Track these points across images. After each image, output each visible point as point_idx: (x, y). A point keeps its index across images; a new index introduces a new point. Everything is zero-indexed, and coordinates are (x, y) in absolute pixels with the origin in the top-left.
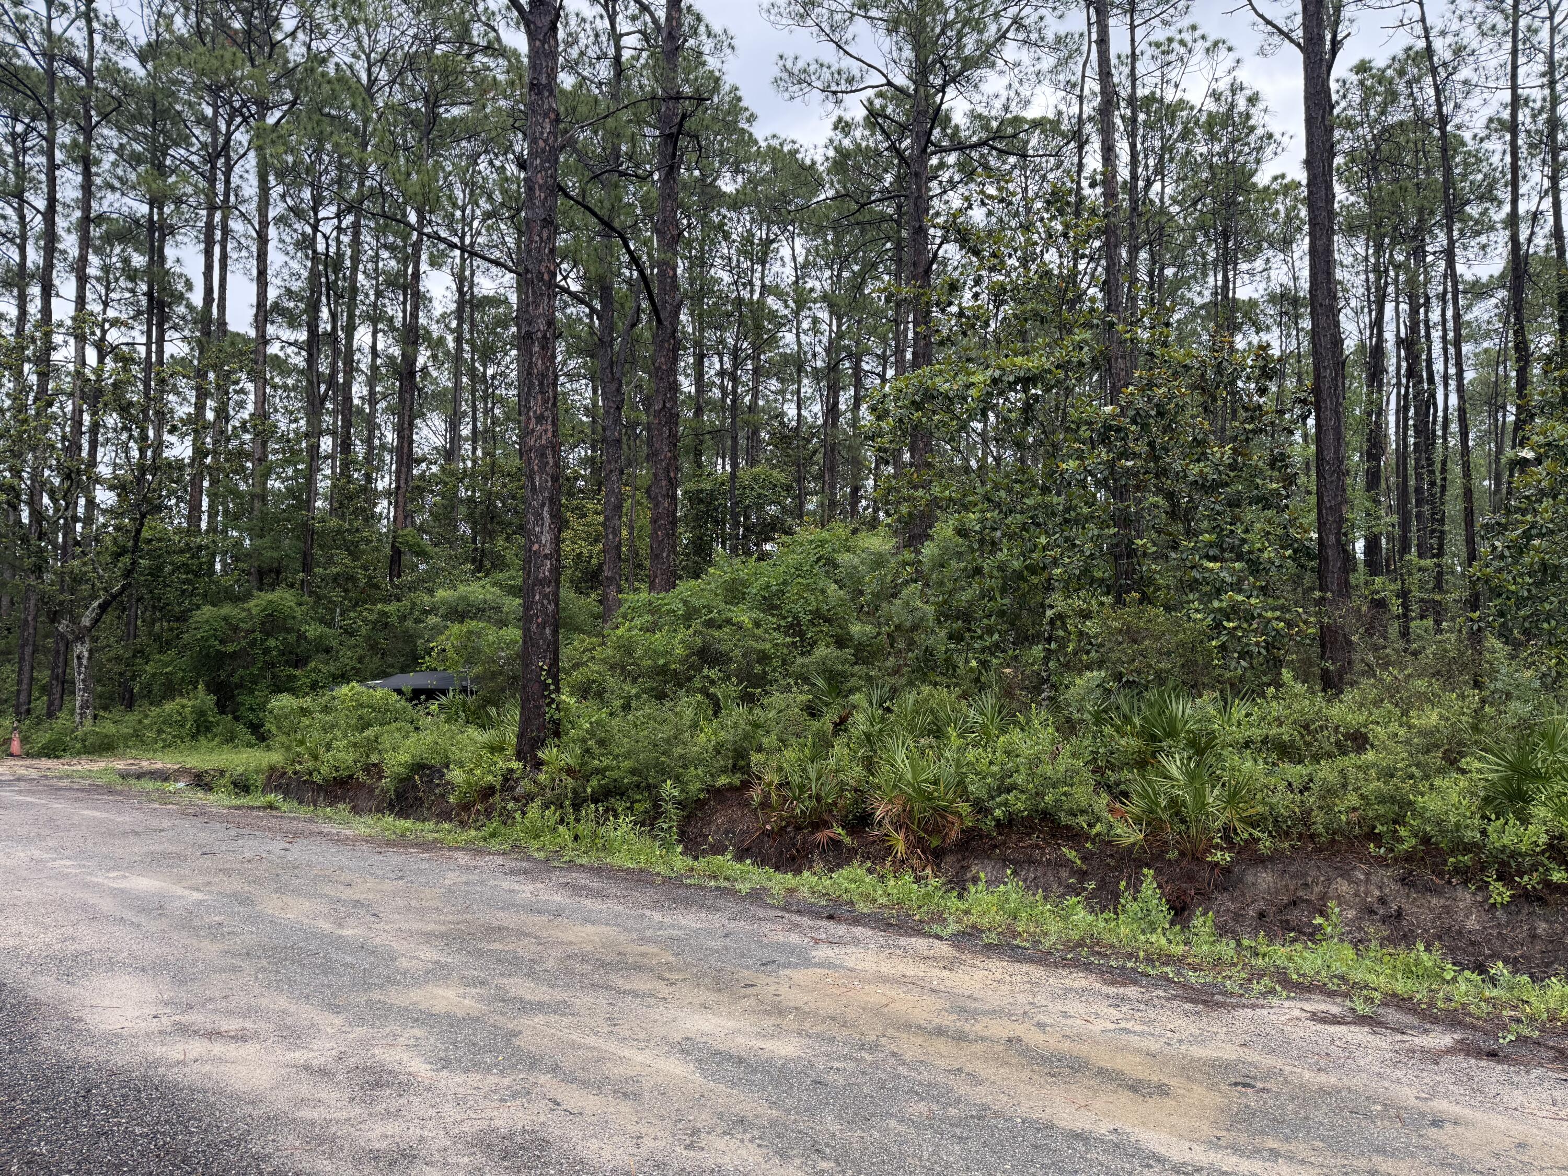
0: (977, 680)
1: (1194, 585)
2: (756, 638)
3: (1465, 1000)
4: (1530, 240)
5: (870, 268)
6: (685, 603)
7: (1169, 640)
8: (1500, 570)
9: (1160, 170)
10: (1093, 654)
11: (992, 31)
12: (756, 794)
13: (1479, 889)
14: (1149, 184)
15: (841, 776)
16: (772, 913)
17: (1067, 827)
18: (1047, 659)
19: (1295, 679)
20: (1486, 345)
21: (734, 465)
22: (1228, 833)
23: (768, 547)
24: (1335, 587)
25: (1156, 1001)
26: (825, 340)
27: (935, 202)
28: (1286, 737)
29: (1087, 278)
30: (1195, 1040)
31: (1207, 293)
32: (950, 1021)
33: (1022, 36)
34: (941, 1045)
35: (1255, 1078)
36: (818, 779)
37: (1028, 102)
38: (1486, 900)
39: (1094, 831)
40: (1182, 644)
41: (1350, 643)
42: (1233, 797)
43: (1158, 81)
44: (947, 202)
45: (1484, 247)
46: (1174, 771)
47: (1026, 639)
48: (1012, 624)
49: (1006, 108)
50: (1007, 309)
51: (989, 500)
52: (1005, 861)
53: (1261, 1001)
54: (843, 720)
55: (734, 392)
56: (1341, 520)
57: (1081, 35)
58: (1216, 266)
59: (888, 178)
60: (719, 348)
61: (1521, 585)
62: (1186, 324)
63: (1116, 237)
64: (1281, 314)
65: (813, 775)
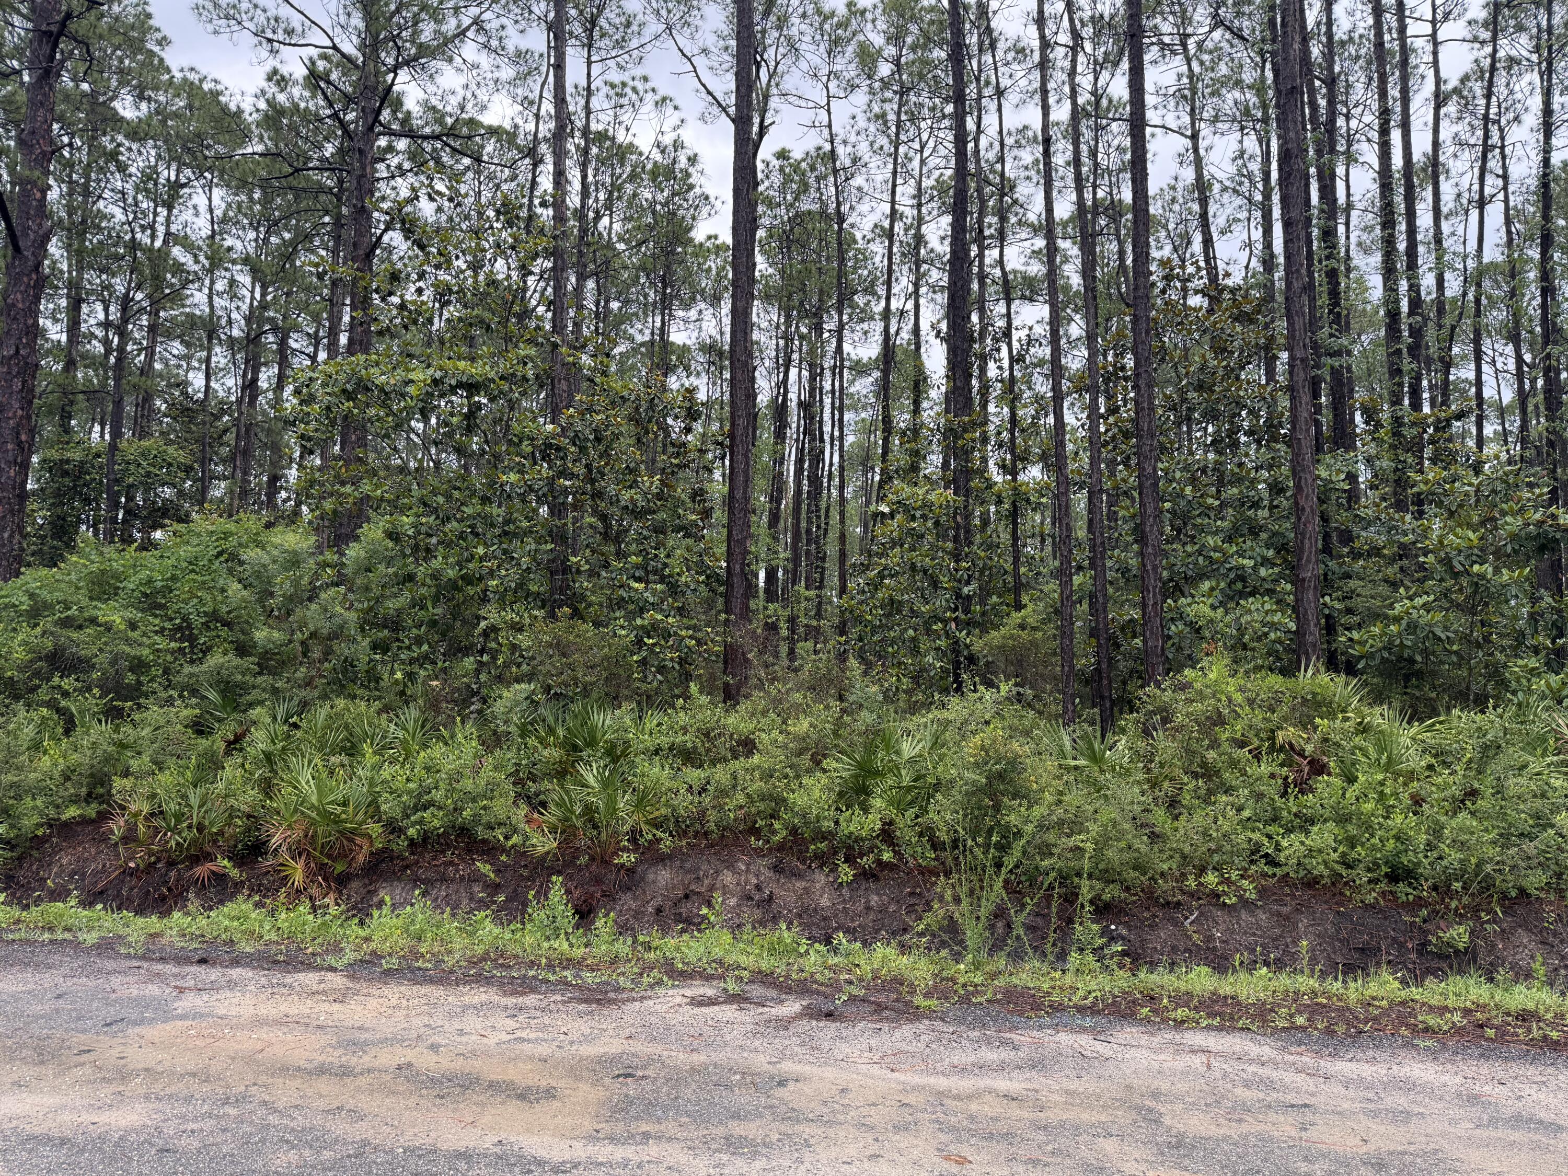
0: (402, 693)
1: (621, 603)
2: (129, 642)
3: (813, 970)
4: (897, 333)
5: (304, 239)
6: (32, 596)
7: (596, 655)
8: (861, 602)
9: (609, 205)
10: (524, 667)
11: (450, 26)
12: (117, 827)
13: (831, 871)
14: (598, 217)
15: (232, 801)
16: (126, 964)
17: (484, 841)
18: (477, 672)
19: (701, 693)
20: (863, 415)
21: (116, 434)
22: (634, 835)
23: (158, 535)
24: (737, 611)
25: (553, 1006)
26: (245, 307)
27: (382, 185)
28: (689, 745)
29: (537, 295)
30: (586, 1039)
31: (647, 332)
32: (335, 1057)
33: (482, 39)
34: (322, 1084)
35: (636, 1068)
36: (200, 807)
37: (484, 108)
38: (836, 880)
39: (510, 843)
40: (606, 658)
41: (747, 660)
42: (640, 804)
43: (611, 119)
44: (394, 188)
45: (865, 333)
46: (591, 780)
47: (460, 650)
48: (444, 635)
49: (462, 108)
50: (453, 311)
51: (425, 505)
52: (416, 881)
53: (649, 993)
54: (238, 738)
55: (121, 349)
56: (746, 552)
57: (541, 55)
58: (655, 307)
59: (329, 150)
60: (104, 295)
61: (874, 616)
62: (628, 358)
63: (563, 261)
64: (709, 363)
65: (194, 801)
